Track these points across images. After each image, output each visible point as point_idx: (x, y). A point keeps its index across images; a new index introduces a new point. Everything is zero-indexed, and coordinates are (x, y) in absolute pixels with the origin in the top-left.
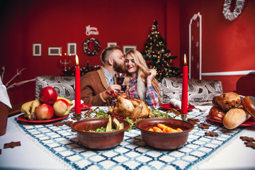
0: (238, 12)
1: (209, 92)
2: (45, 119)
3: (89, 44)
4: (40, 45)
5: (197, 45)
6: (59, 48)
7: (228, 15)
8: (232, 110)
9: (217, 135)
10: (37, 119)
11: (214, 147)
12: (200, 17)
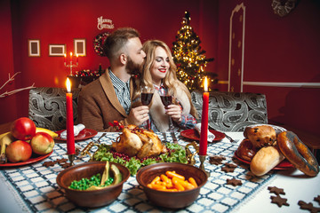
0: (291, 6)
1: (250, 109)
2: (21, 161)
3: (101, 41)
4: (38, 42)
5: (239, 46)
6: (63, 47)
7: (277, 9)
8: (263, 149)
9: (240, 184)
10: (9, 162)
11: (232, 204)
12: (244, 9)
